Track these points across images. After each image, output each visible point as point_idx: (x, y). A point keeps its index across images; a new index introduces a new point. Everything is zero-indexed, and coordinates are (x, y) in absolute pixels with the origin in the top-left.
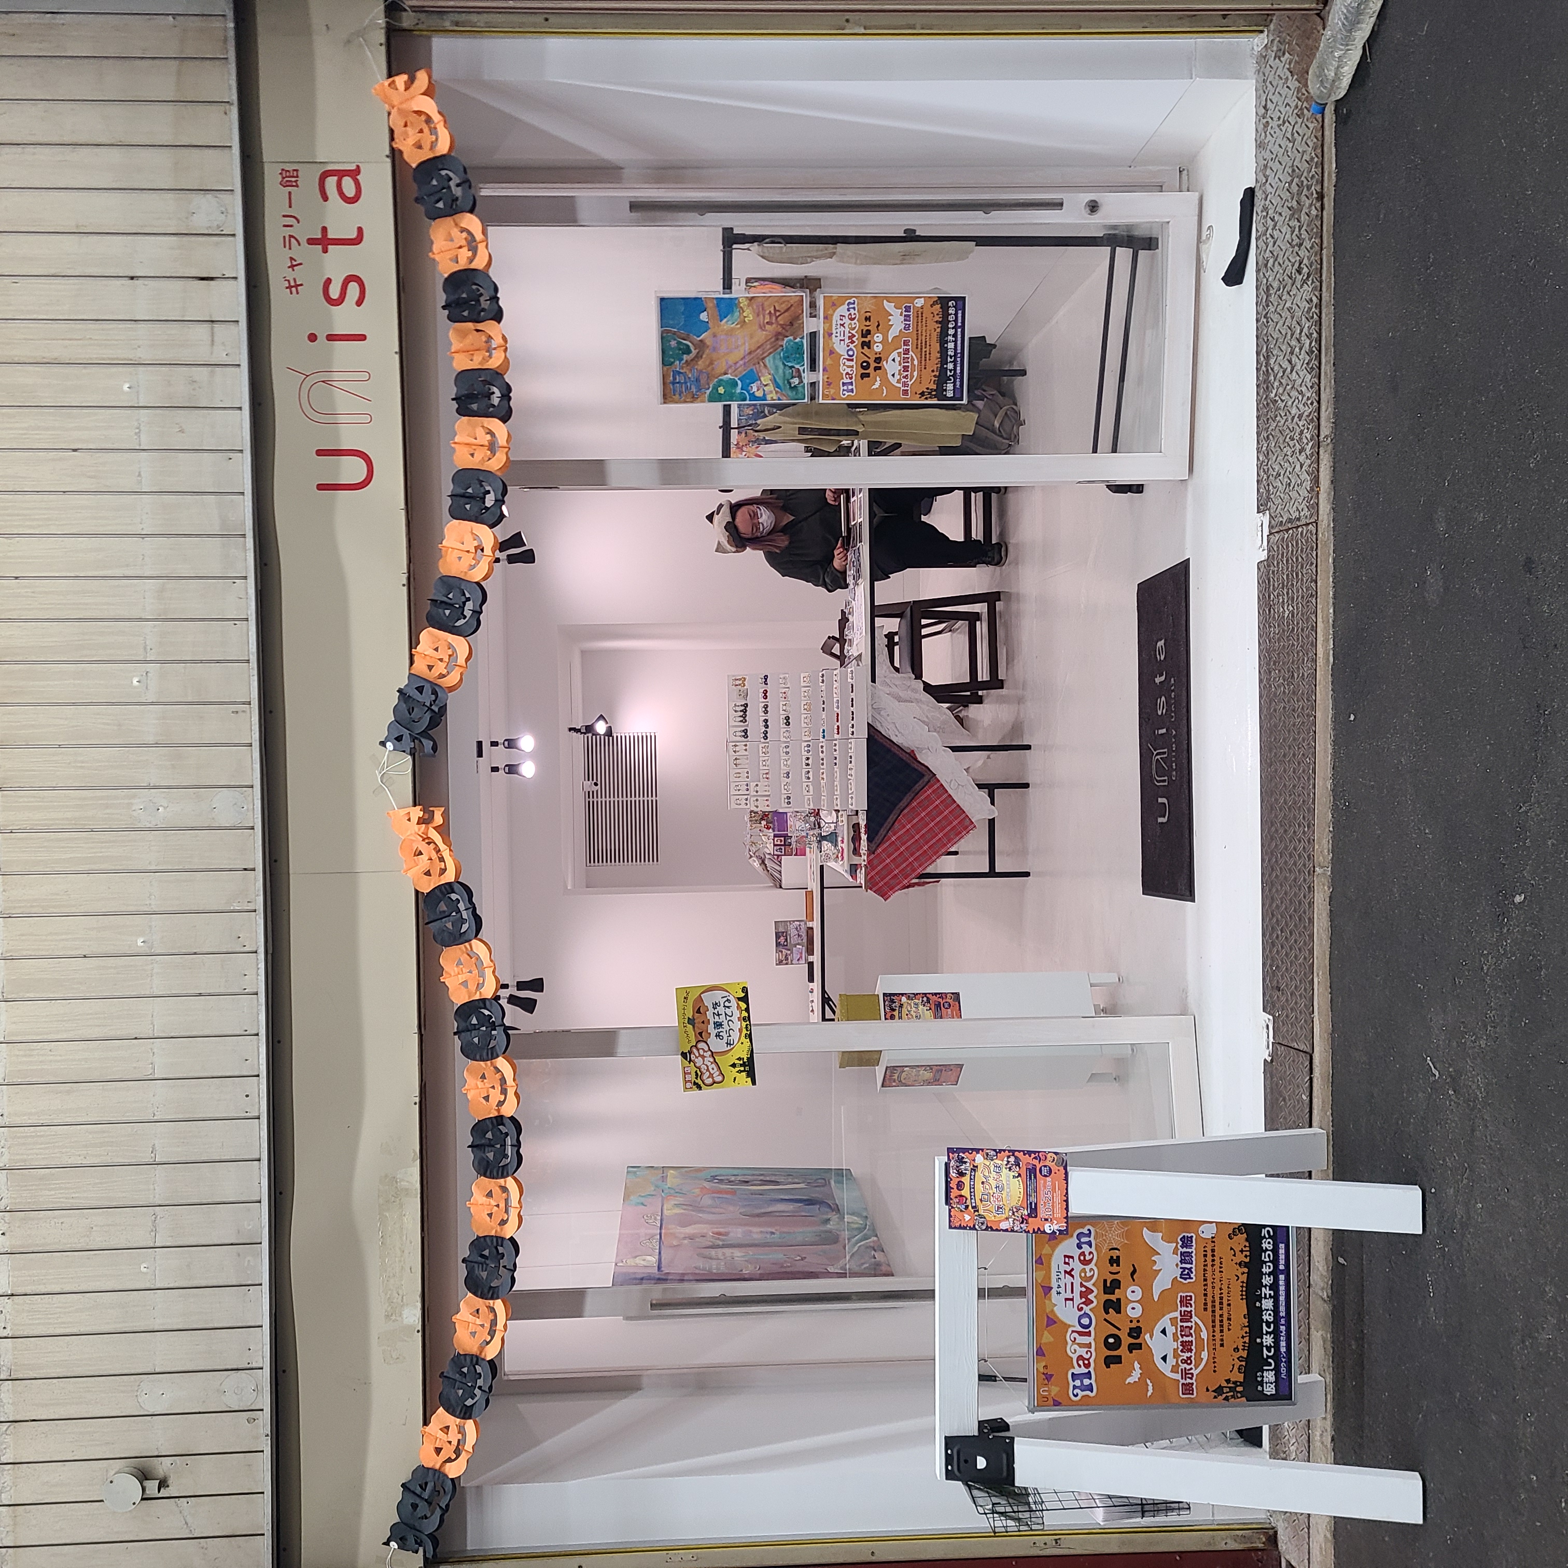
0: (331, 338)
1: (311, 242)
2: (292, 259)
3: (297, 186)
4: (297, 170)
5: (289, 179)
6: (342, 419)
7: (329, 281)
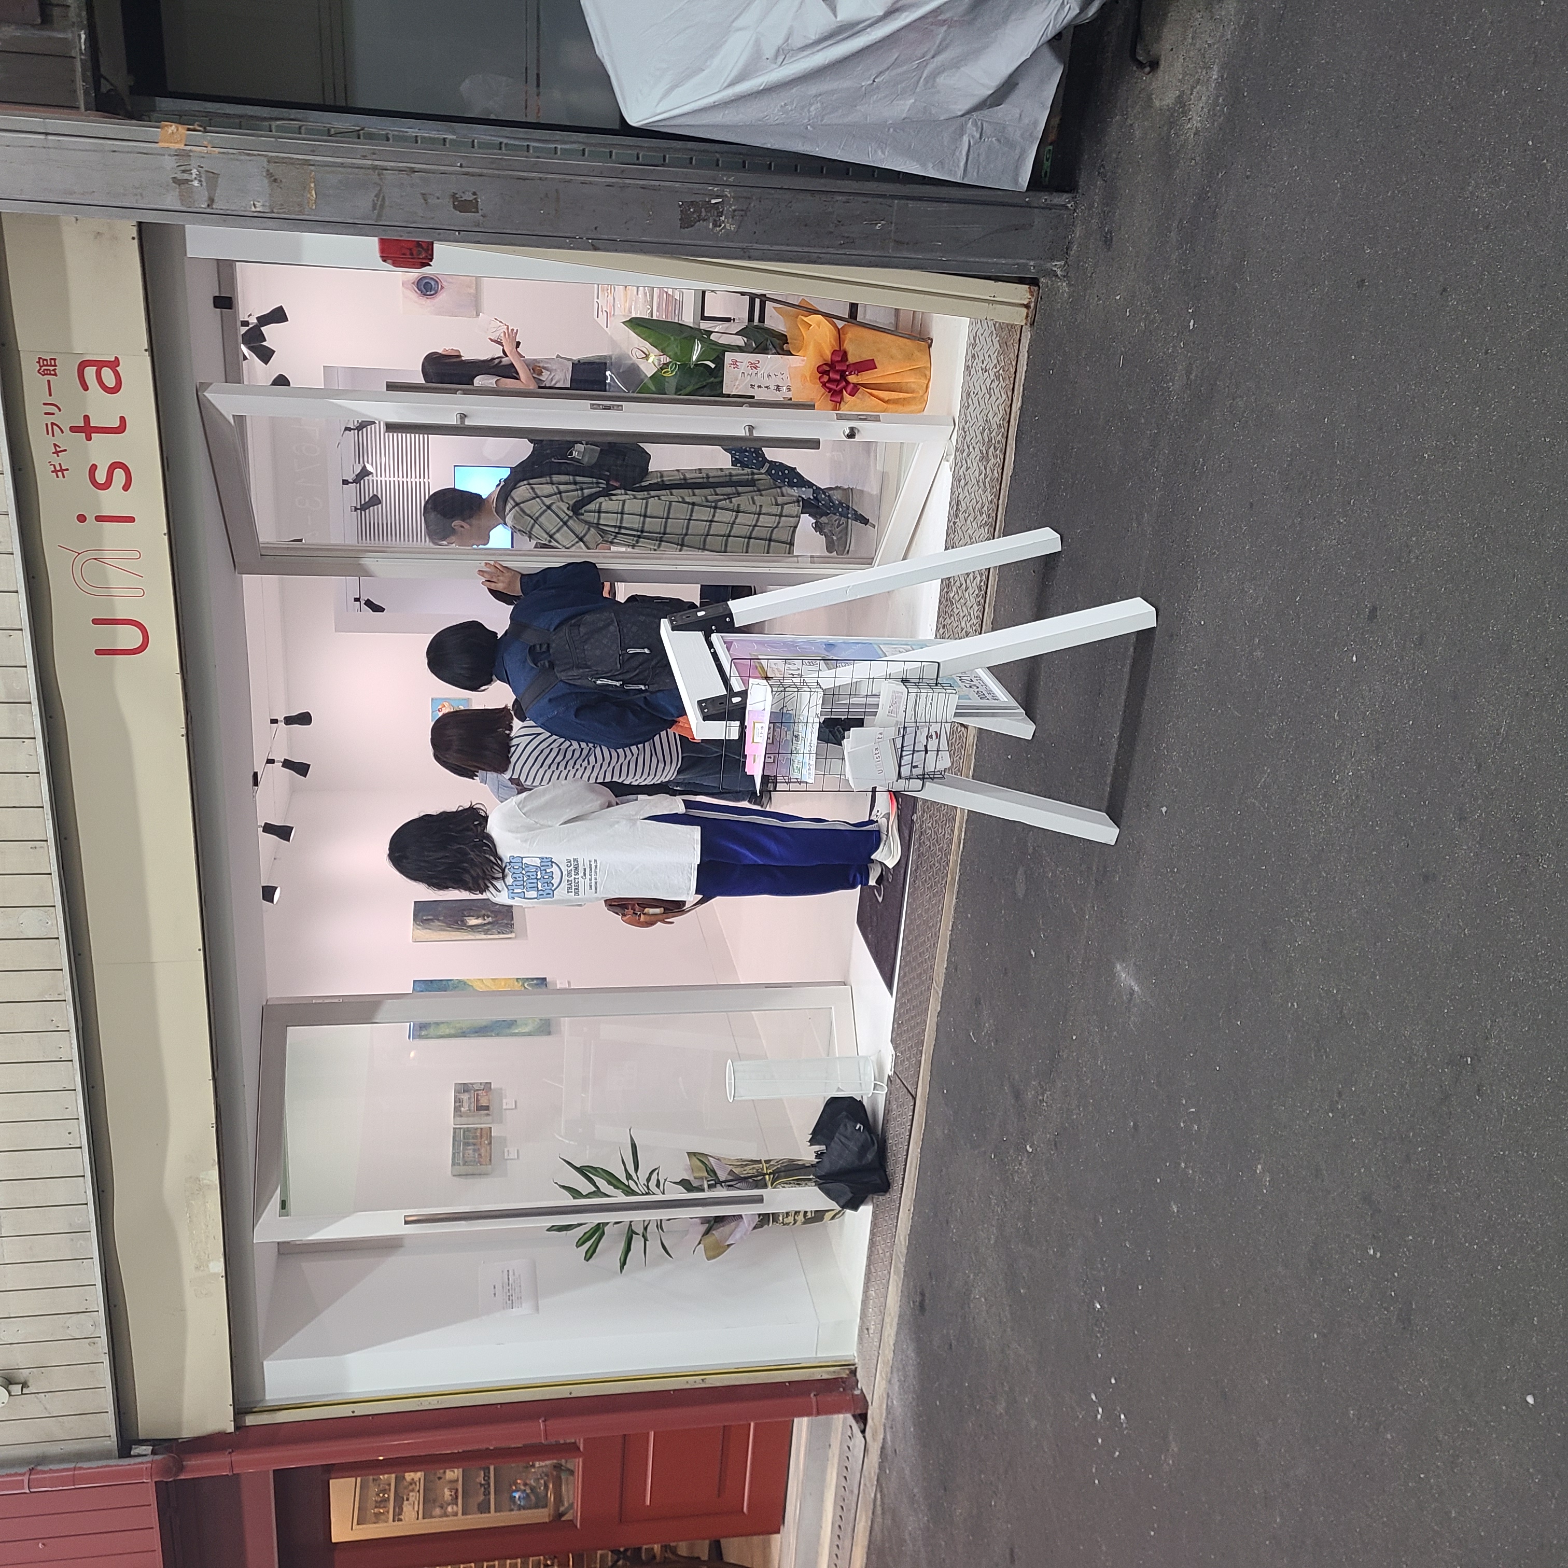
0: (99, 519)
1: (74, 429)
2: (55, 445)
3: (55, 375)
4: (55, 360)
5: (47, 367)
6: (115, 592)
7: (94, 468)
